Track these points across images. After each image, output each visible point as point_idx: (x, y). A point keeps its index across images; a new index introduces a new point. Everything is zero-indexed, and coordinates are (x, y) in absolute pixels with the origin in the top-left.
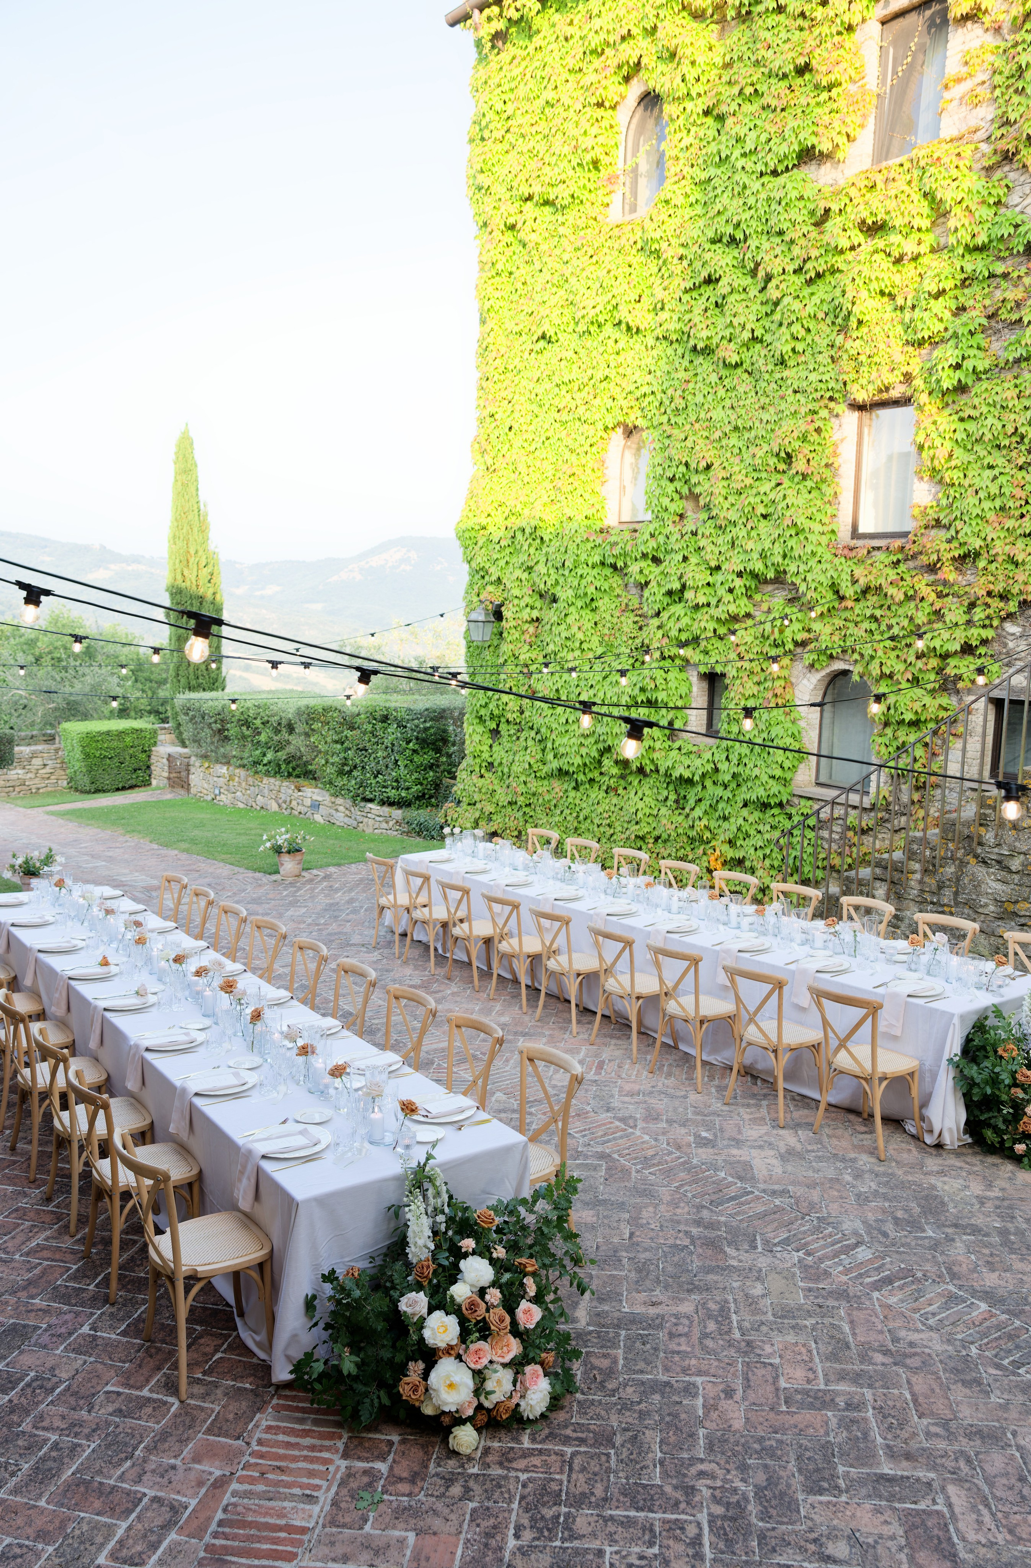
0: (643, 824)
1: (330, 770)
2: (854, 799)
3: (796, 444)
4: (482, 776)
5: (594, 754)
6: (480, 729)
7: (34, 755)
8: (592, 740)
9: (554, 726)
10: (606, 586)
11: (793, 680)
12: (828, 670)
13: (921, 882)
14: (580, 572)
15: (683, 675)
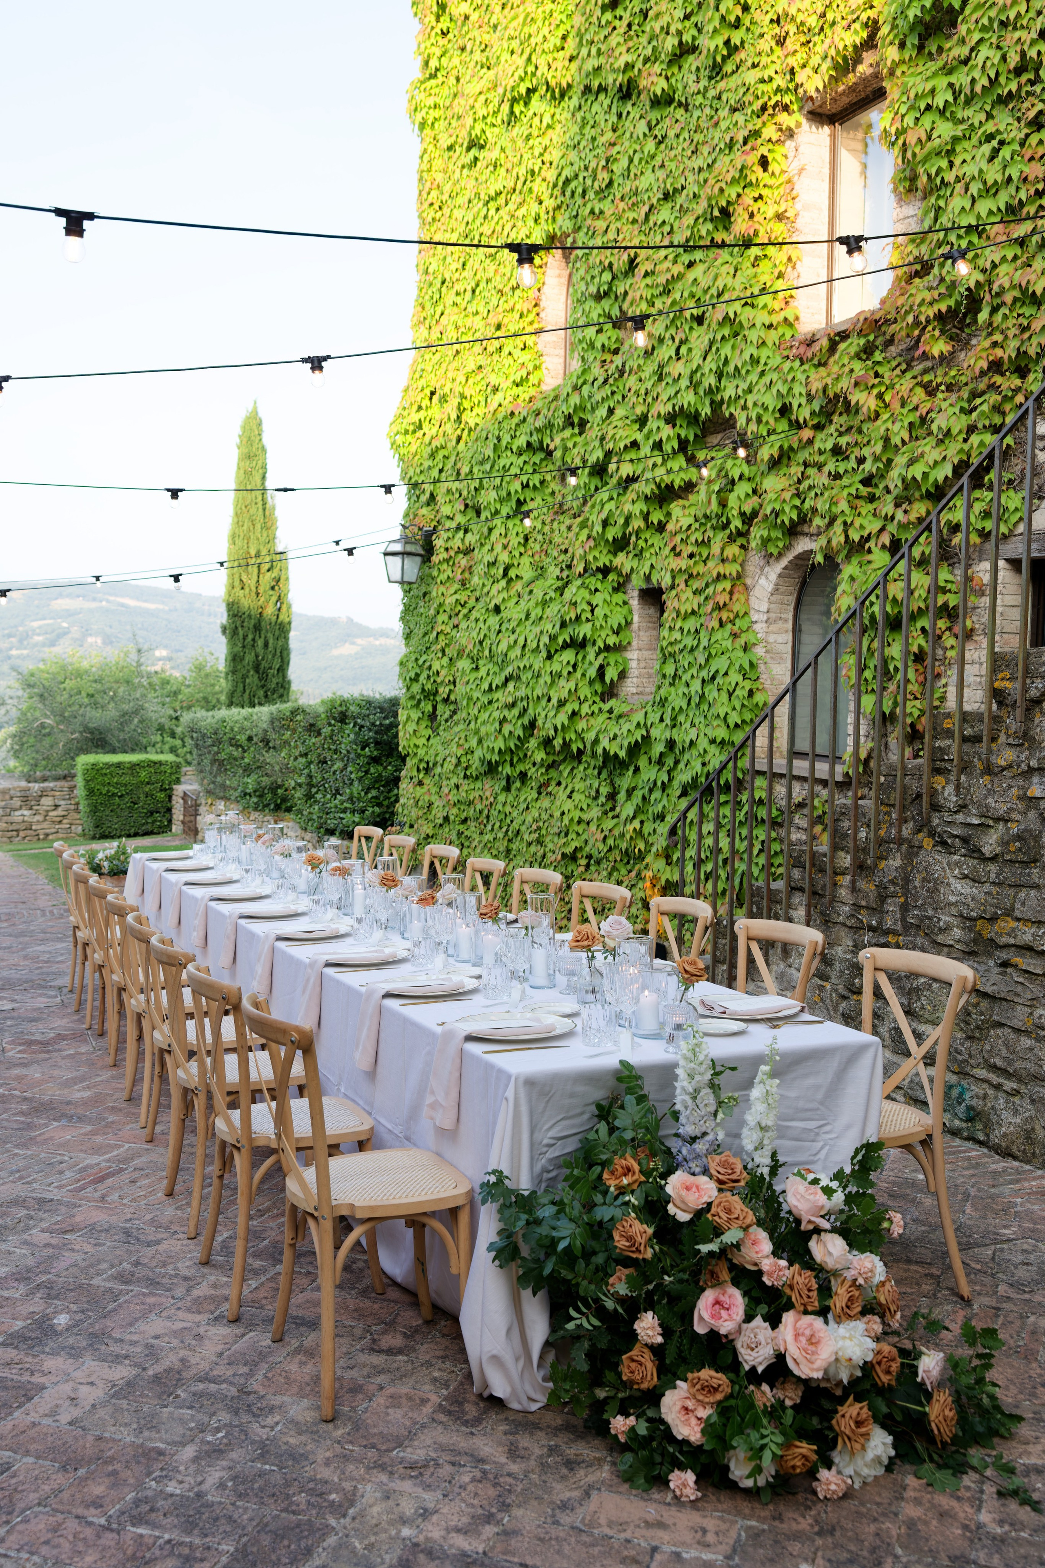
0: (572, 835)
1: (298, 794)
2: (822, 769)
3: (732, 192)
4: (420, 783)
5: (519, 732)
6: (415, 715)
7: (43, 794)
8: (515, 712)
9: (476, 694)
10: (536, 480)
11: (749, 581)
12: (790, 556)
13: (854, 889)
14: (502, 462)
15: (619, 598)
